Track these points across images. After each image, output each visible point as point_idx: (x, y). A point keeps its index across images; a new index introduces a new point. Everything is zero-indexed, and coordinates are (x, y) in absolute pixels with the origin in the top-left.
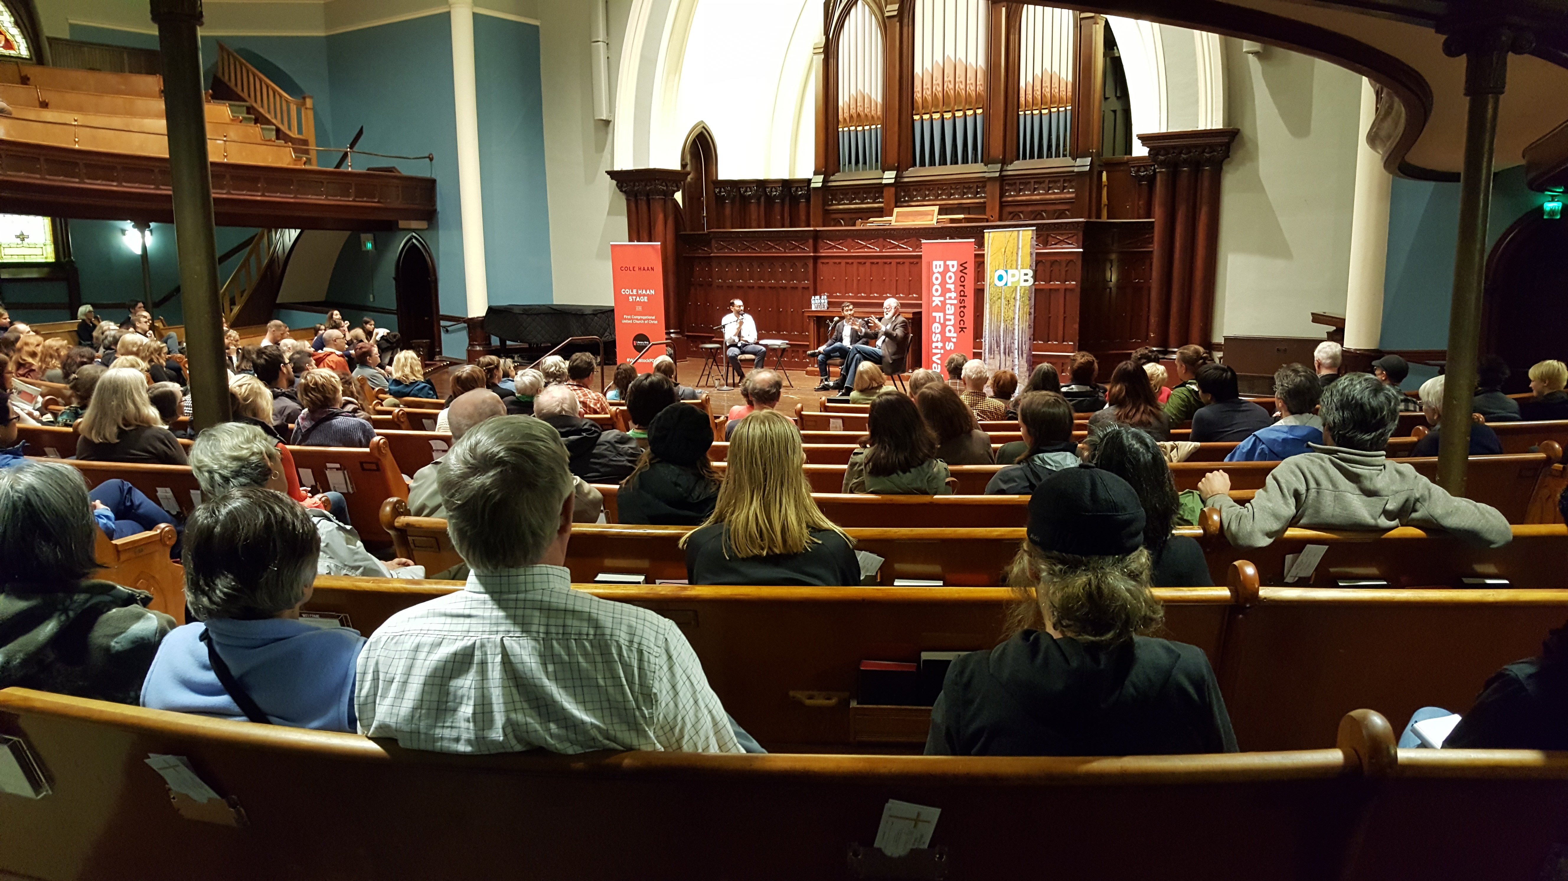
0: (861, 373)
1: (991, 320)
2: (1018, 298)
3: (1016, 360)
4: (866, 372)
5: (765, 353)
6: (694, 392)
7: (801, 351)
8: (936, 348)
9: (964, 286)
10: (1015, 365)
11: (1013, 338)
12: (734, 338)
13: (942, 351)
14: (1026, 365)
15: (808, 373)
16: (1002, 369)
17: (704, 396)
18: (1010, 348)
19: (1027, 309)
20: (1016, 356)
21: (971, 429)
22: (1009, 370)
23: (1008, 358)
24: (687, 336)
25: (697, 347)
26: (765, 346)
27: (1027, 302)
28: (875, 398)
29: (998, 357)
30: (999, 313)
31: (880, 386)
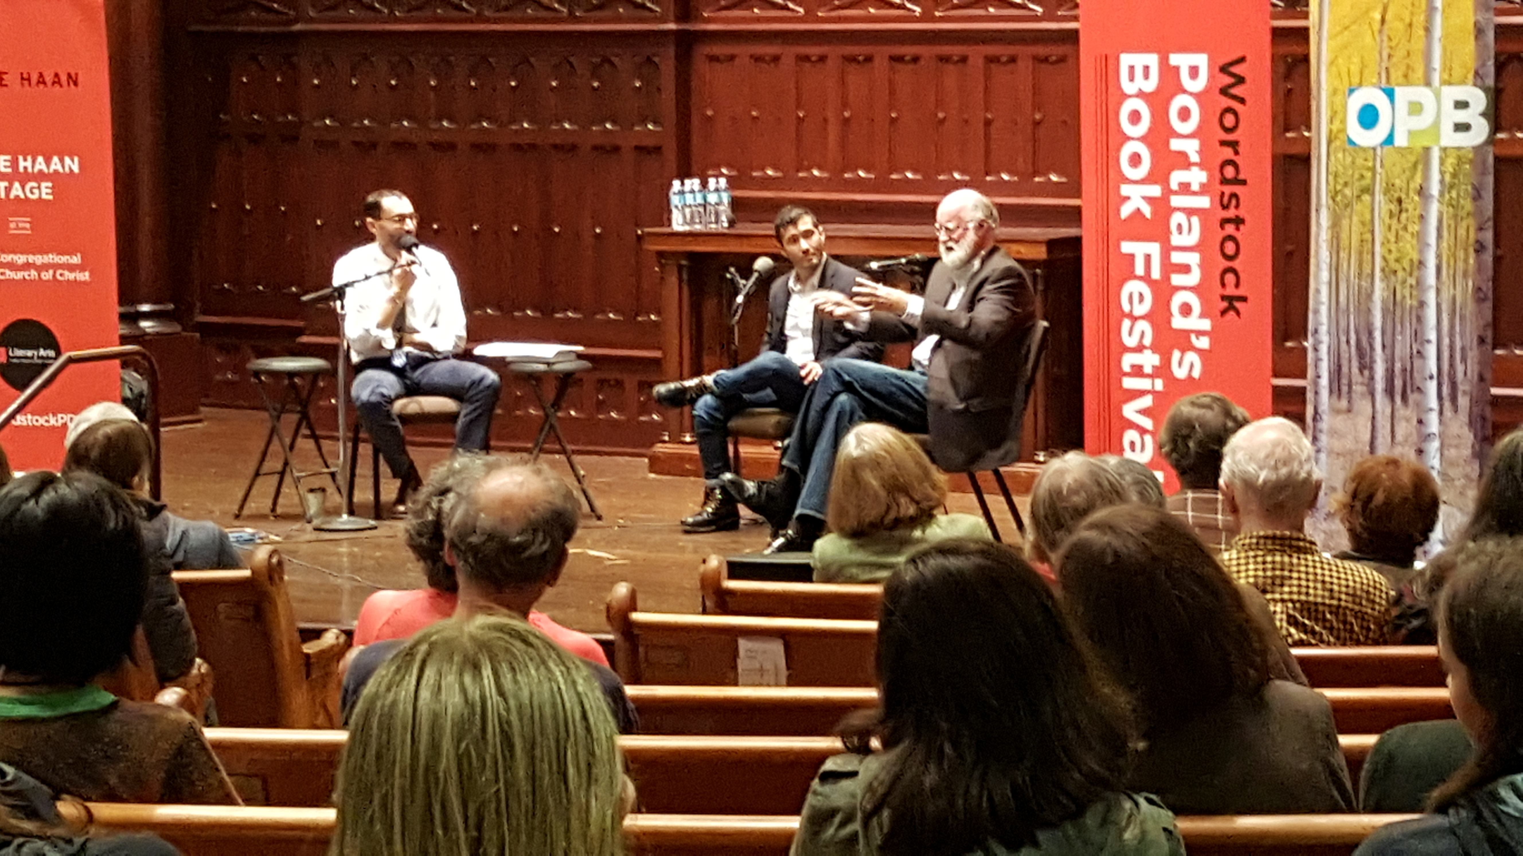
0: (855, 466)
1: (1336, 269)
2: (1435, 189)
3: (1433, 420)
4: (874, 462)
5: (494, 391)
6: (223, 539)
7: (631, 382)
8: (1138, 371)
9: (1234, 145)
10: (1427, 437)
11: (1418, 336)
12: (376, 332)
13: (1159, 385)
14: (1468, 437)
15: (657, 465)
16: (1382, 451)
17: (262, 554)
18: (1408, 373)
19: (1467, 229)
20: (1434, 403)
21: (1264, 681)
22: (1406, 453)
23: (1401, 411)
24: (203, 328)
25: (239, 368)
26: (497, 364)
27: (1468, 205)
28: (901, 559)
29: (1363, 406)
30: (1367, 244)
31: (925, 517)
